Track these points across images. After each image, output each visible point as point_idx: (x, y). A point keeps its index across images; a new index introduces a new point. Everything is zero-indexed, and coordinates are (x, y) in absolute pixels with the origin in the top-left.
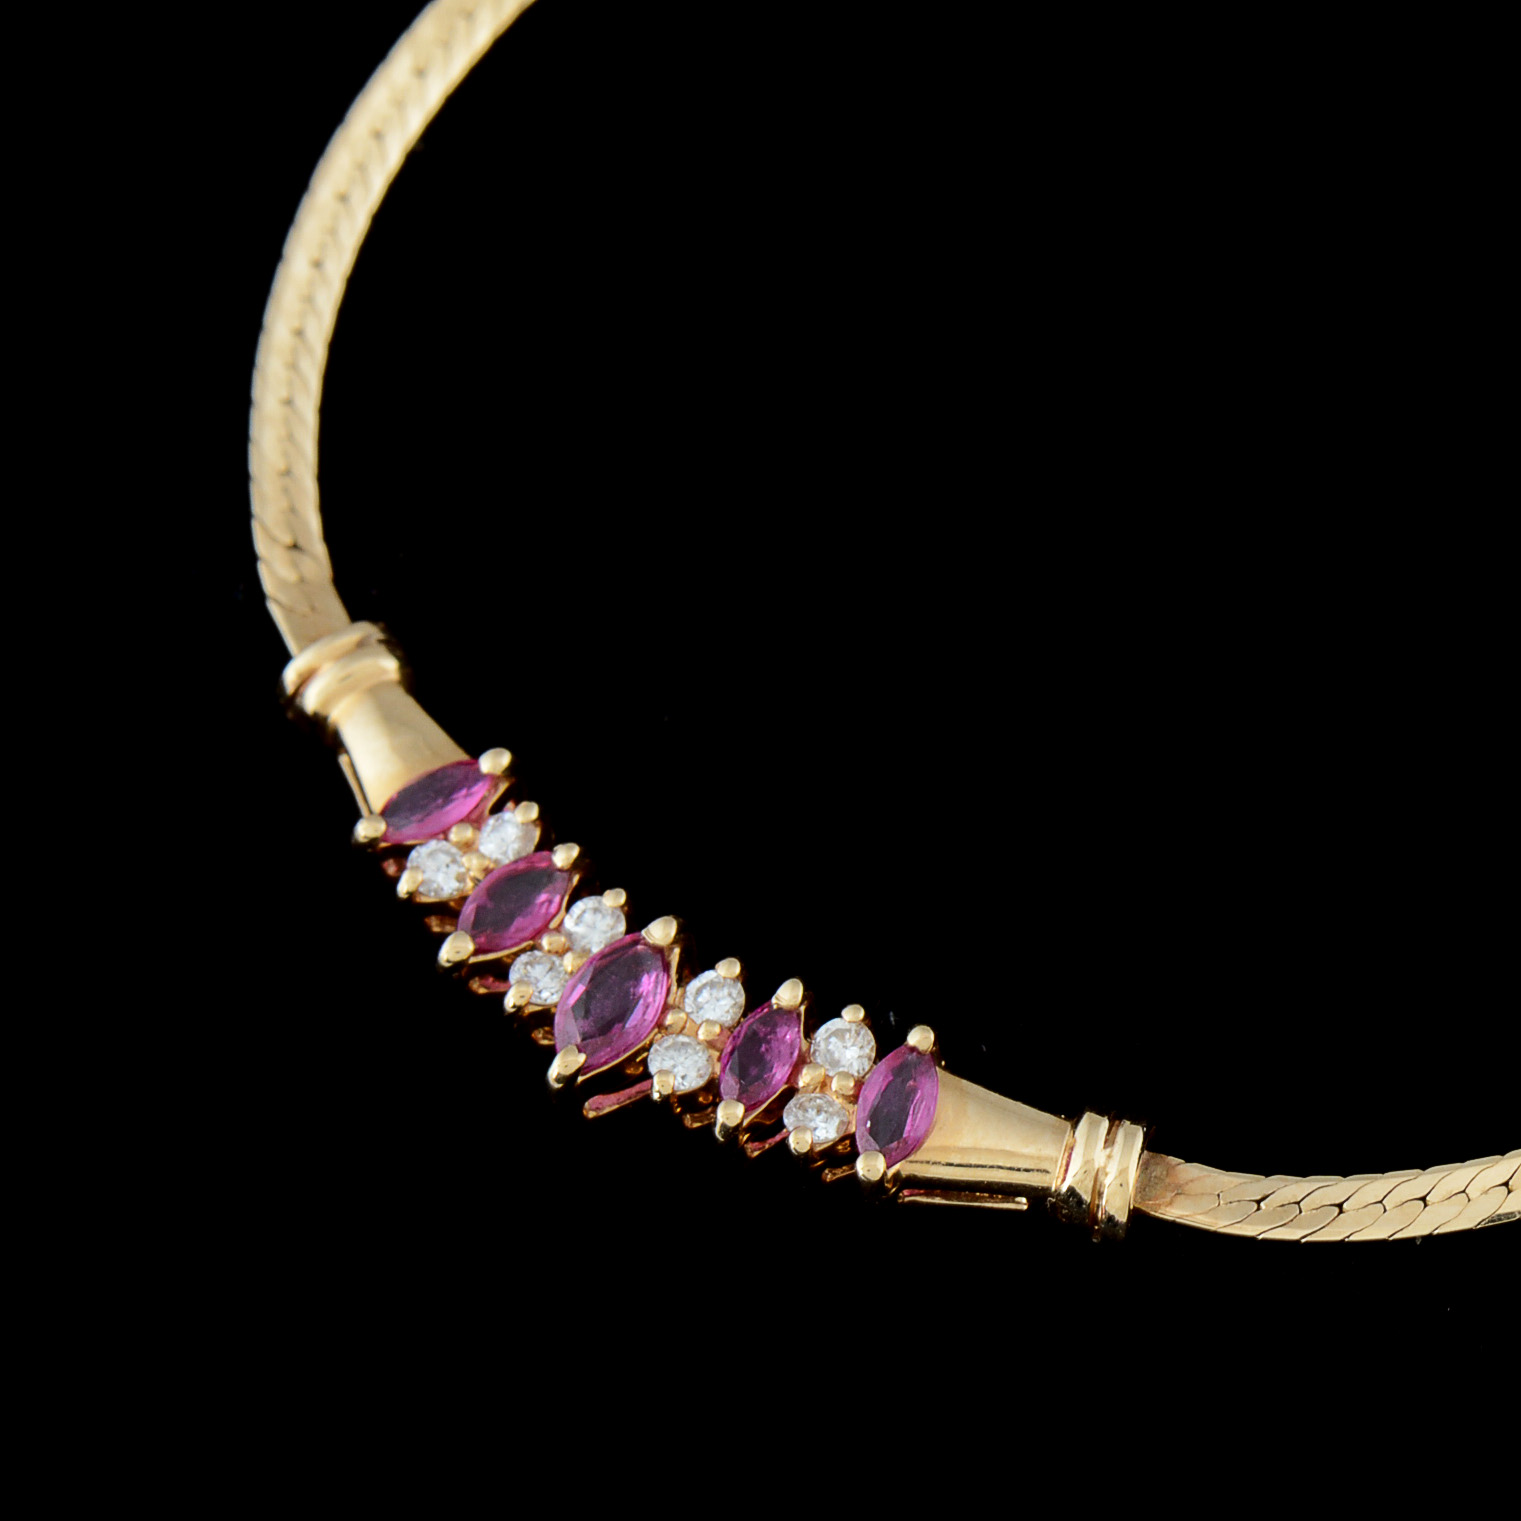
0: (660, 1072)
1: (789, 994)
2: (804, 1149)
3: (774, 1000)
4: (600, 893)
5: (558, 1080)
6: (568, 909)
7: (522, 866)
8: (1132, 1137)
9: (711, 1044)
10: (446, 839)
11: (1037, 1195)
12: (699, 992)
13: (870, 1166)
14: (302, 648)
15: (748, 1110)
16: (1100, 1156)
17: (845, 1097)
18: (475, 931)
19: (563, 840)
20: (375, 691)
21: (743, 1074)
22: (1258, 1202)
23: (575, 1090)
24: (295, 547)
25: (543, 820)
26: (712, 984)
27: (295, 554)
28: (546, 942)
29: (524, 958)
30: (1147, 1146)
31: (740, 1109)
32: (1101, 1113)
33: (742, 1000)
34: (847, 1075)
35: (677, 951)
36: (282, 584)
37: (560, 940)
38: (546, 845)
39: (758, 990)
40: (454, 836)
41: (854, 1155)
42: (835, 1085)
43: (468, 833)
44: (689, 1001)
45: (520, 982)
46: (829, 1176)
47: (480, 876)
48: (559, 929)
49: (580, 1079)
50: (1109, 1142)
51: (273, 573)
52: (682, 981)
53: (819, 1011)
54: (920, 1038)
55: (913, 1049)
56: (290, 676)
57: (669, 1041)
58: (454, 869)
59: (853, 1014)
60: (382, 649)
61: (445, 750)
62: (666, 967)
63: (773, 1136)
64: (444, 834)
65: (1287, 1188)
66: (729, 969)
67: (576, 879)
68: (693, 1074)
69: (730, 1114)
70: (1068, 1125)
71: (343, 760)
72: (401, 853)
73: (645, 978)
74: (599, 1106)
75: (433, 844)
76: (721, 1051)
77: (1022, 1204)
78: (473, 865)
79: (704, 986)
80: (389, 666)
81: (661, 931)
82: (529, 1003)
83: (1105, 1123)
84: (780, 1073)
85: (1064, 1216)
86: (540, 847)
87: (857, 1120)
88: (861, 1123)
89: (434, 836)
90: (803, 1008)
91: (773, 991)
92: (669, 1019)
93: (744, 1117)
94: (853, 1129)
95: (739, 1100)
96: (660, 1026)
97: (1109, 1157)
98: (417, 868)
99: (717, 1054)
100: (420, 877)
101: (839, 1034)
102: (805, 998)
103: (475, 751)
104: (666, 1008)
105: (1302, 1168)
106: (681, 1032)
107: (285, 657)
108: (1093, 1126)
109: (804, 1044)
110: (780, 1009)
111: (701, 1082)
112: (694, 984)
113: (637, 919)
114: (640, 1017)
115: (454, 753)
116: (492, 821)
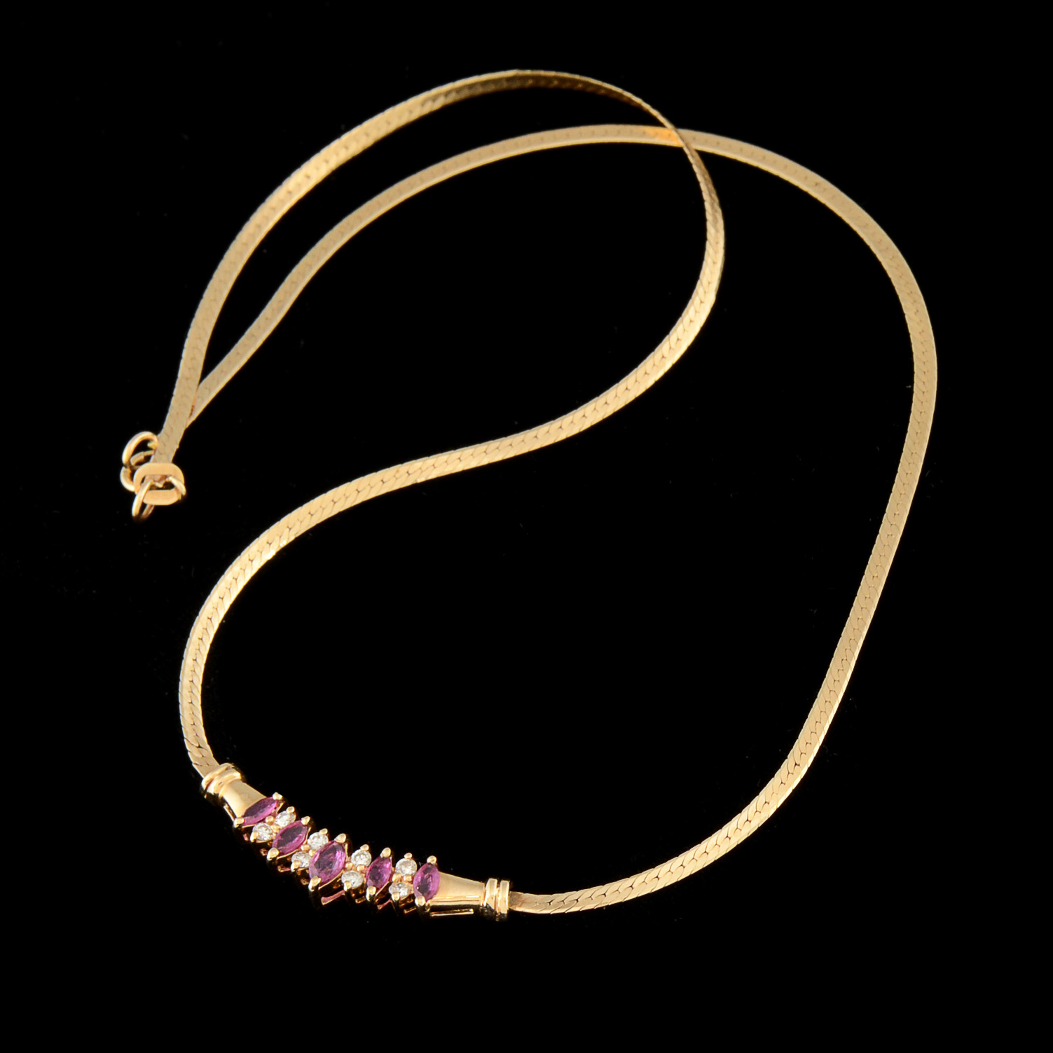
0: (346, 882)
1: (386, 852)
2: (397, 899)
3: (381, 855)
4: (318, 831)
5: (313, 889)
6: (308, 838)
7: (291, 826)
8: (506, 884)
9: (362, 872)
10: (265, 822)
11: (476, 908)
12: (355, 857)
13: (420, 901)
14: (205, 776)
15: (377, 889)
16: (496, 890)
17: (409, 882)
18: (278, 847)
19: (304, 816)
20: (232, 784)
21: (373, 878)
22: (550, 903)
23: (320, 893)
24: (199, 747)
25: (296, 811)
26: (358, 855)
27: (200, 749)
28: (302, 848)
29: (297, 854)
30: (511, 889)
31: (374, 889)
32: (494, 878)
33: (371, 857)
34: (407, 875)
35: (347, 845)
36: (197, 758)
37: (307, 846)
38: (299, 818)
39: (375, 853)
40: (267, 820)
41: (414, 898)
42: (405, 879)
43: (272, 819)
44: (352, 860)
45: (295, 861)
46: (406, 912)
47: (278, 832)
48: (306, 843)
49: (320, 888)
50: (498, 886)
51: (193, 755)
52: (350, 853)
53: (397, 856)
54: (432, 860)
55: (430, 864)
56: (204, 784)
57: (347, 873)
58: (268, 831)
59: (408, 856)
60: (234, 770)
61: (258, 796)
62: (344, 850)
63: (385, 902)
64: (263, 821)
65: (558, 897)
66: (365, 848)
67: (310, 829)
68: (357, 881)
69: (371, 891)
70: (483, 884)
71: (226, 807)
72: (249, 831)
73: (338, 853)
74: (325, 901)
75: (260, 824)
76: (365, 873)
77: (471, 912)
78: (274, 829)
79: (357, 855)
80: (237, 775)
81: (341, 838)
82: (299, 868)
83: (496, 881)
84: (386, 877)
85: (487, 913)
86: (297, 819)
87: (413, 889)
88: (415, 888)
89: (260, 821)
90: (391, 858)
91: (381, 852)
92: (347, 866)
93: (376, 892)
94: (412, 892)
95: (374, 886)
96: (344, 868)
97: (499, 891)
98: (256, 831)
99: (364, 875)
100: (257, 834)
101: (405, 864)
102: (391, 854)
103: (269, 794)
104: (345, 863)
105: (562, 890)
106: (351, 869)
107: (202, 779)
108: (492, 883)
109: (393, 869)
110: (384, 858)
111: (360, 884)
112: (354, 855)
113: (332, 836)
114: (337, 866)
115: (261, 796)
116: (280, 815)
